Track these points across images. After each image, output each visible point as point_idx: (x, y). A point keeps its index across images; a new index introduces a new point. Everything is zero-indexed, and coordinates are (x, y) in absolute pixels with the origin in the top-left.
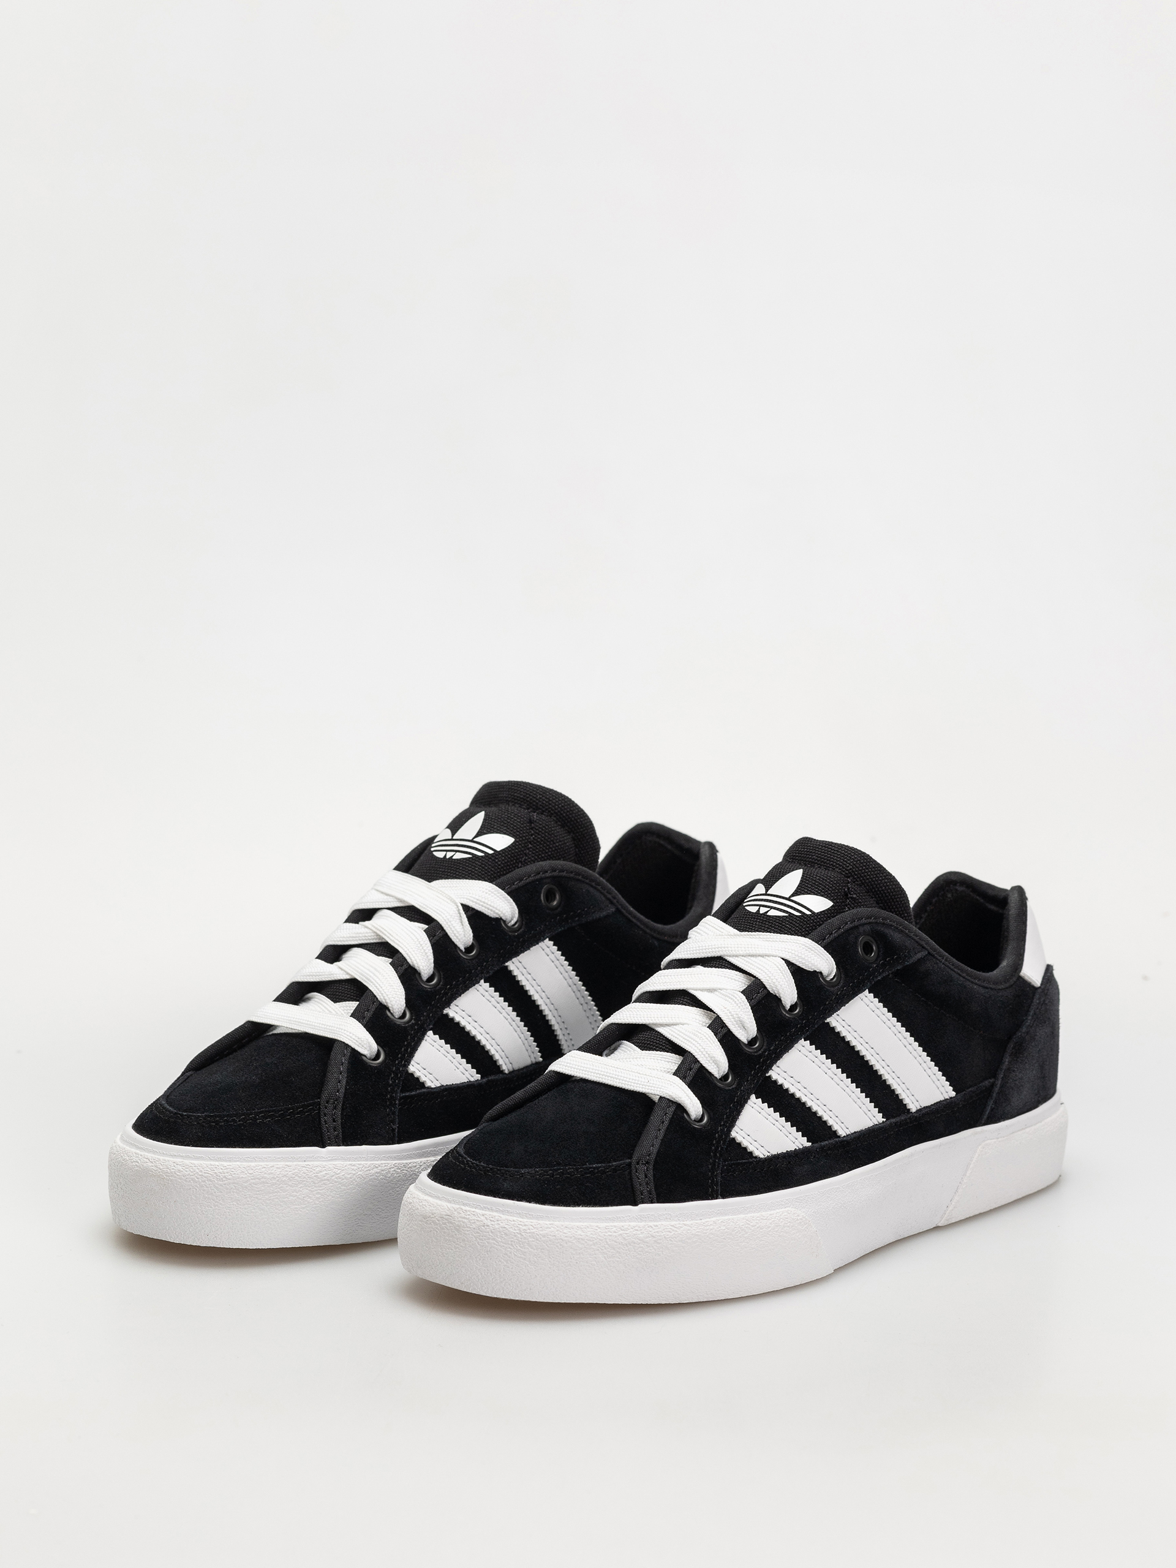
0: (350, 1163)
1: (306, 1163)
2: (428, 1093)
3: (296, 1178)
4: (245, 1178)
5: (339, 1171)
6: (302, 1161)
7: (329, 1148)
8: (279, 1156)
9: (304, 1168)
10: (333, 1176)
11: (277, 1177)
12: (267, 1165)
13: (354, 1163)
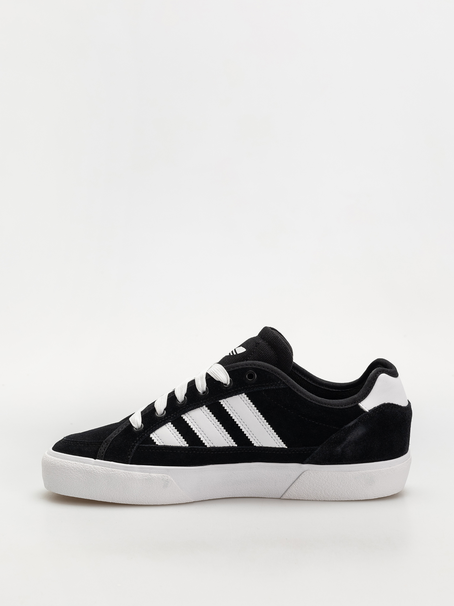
0: (102, 467)
1: (85, 464)
2: (156, 447)
3: (77, 469)
4: (58, 465)
5: (95, 470)
6: (83, 463)
7: (97, 460)
8: (74, 459)
9: (82, 466)
10: (92, 471)
11: (69, 467)
12: (68, 462)
13: (103, 467)
